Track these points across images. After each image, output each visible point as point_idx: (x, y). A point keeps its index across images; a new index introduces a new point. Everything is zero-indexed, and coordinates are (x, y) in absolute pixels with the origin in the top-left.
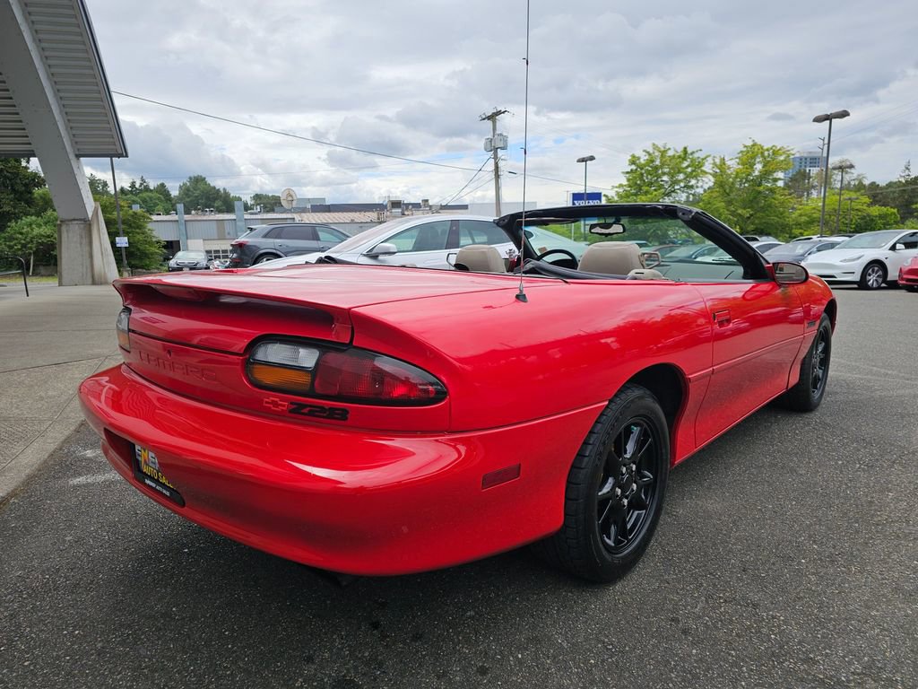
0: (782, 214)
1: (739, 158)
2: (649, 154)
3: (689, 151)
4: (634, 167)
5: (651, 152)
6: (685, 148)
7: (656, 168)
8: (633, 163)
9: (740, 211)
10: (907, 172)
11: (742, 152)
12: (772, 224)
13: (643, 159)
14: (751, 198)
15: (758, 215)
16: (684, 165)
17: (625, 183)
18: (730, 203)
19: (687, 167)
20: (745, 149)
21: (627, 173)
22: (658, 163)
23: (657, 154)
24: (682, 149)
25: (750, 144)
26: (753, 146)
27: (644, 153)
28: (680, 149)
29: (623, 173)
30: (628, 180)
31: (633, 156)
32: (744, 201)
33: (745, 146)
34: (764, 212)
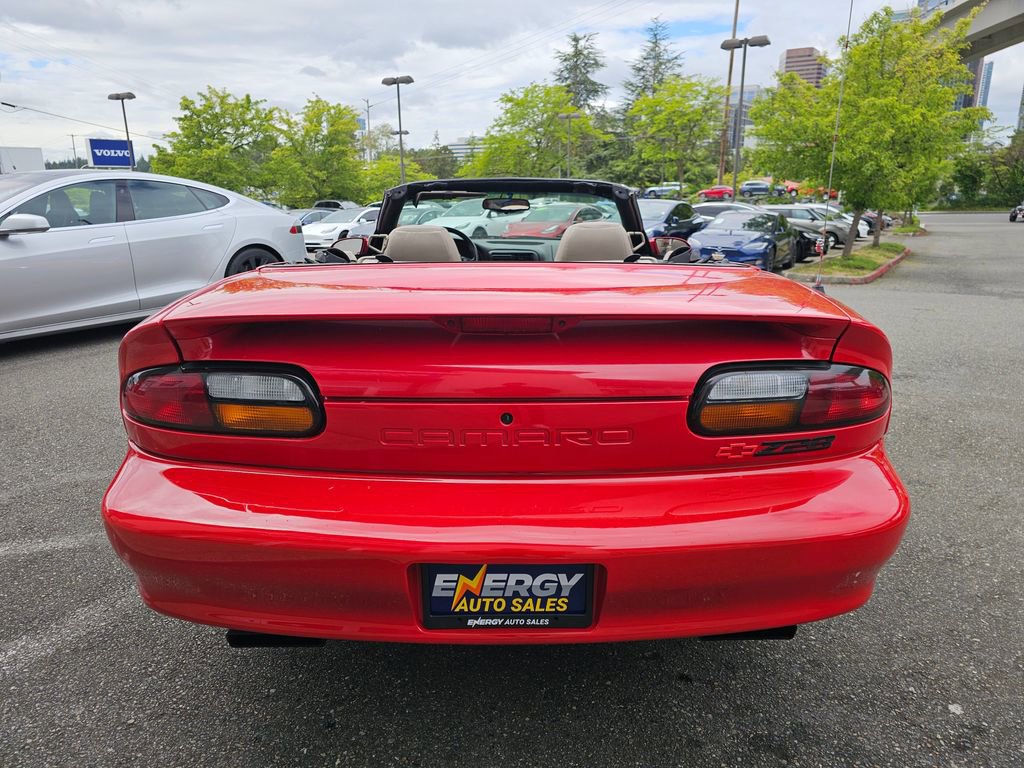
0: (356, 178)
1: (305, 113)
2: (207, 99)
3: (253, 101)
4: (187, 113)
5: (208, 96)
6: (248, 96)
7: (216, 116)
8: (186, 107)
9: (316, 173)
10: (437, 141)
11: (306, 107)
12: (348, 188)
13: (199, 104)
14: (324, 160)
15: (333, 179)
16: (249, 117)
17: (179, 131)
18: (304, 163)
19: (252, 119)
20: (310, 105)
21: (180, 119)
22: (218, 110)
23: (215, 99)
24: (244, 97)
25: (314, 99)
26: (317, 101)
27: (199, 97)
28: (241, 97)
29: (174, 118)
30: (183, 129)
31: (185, 99)
32: (316, 162)
33: (309, 102)
34: (338, 175)
